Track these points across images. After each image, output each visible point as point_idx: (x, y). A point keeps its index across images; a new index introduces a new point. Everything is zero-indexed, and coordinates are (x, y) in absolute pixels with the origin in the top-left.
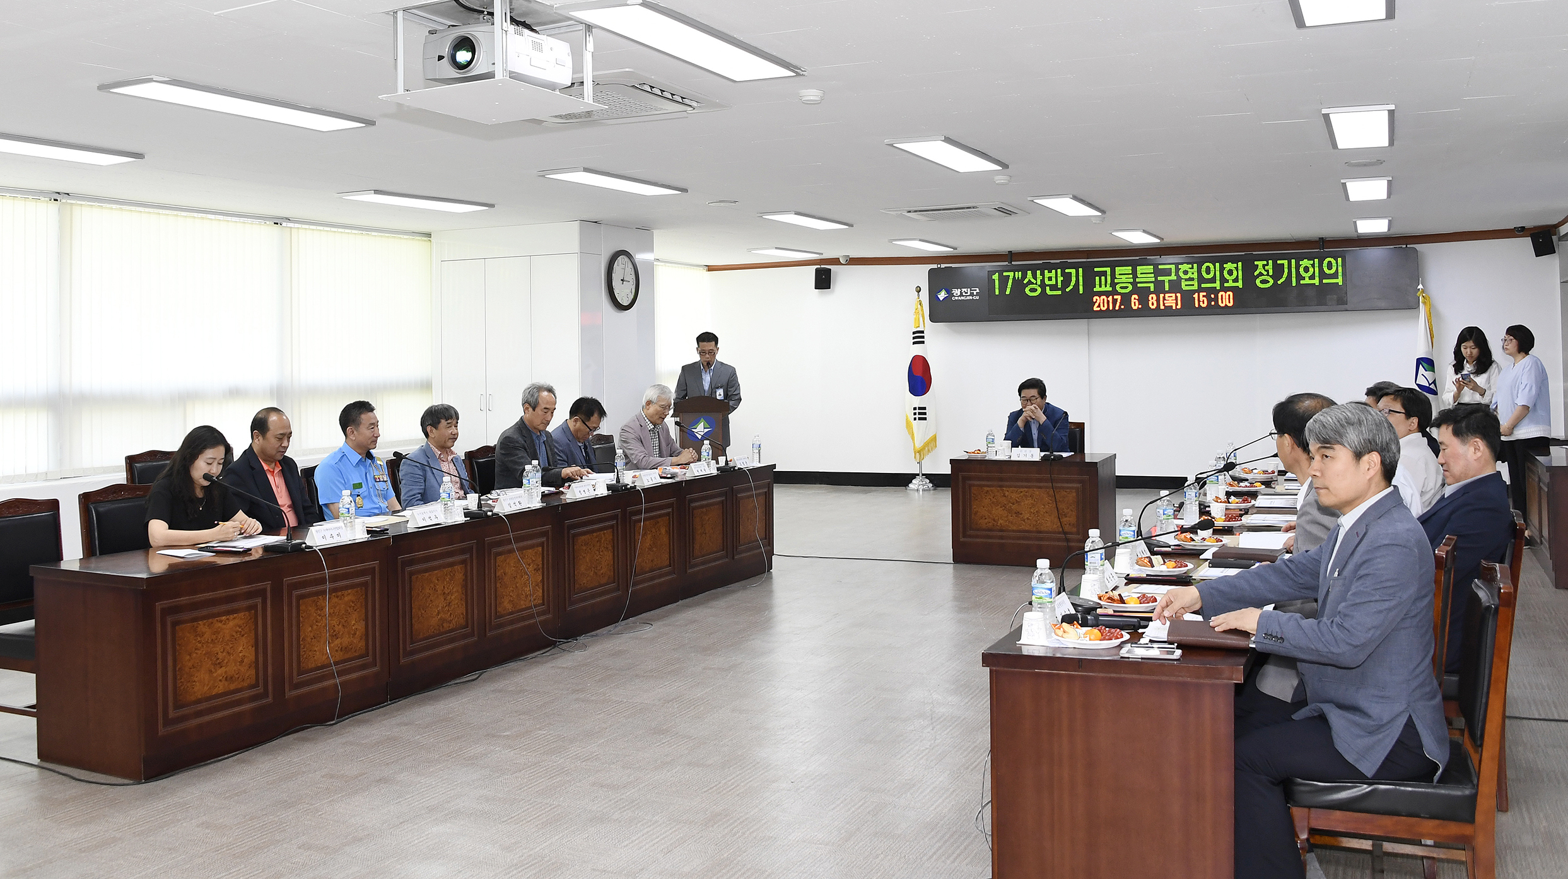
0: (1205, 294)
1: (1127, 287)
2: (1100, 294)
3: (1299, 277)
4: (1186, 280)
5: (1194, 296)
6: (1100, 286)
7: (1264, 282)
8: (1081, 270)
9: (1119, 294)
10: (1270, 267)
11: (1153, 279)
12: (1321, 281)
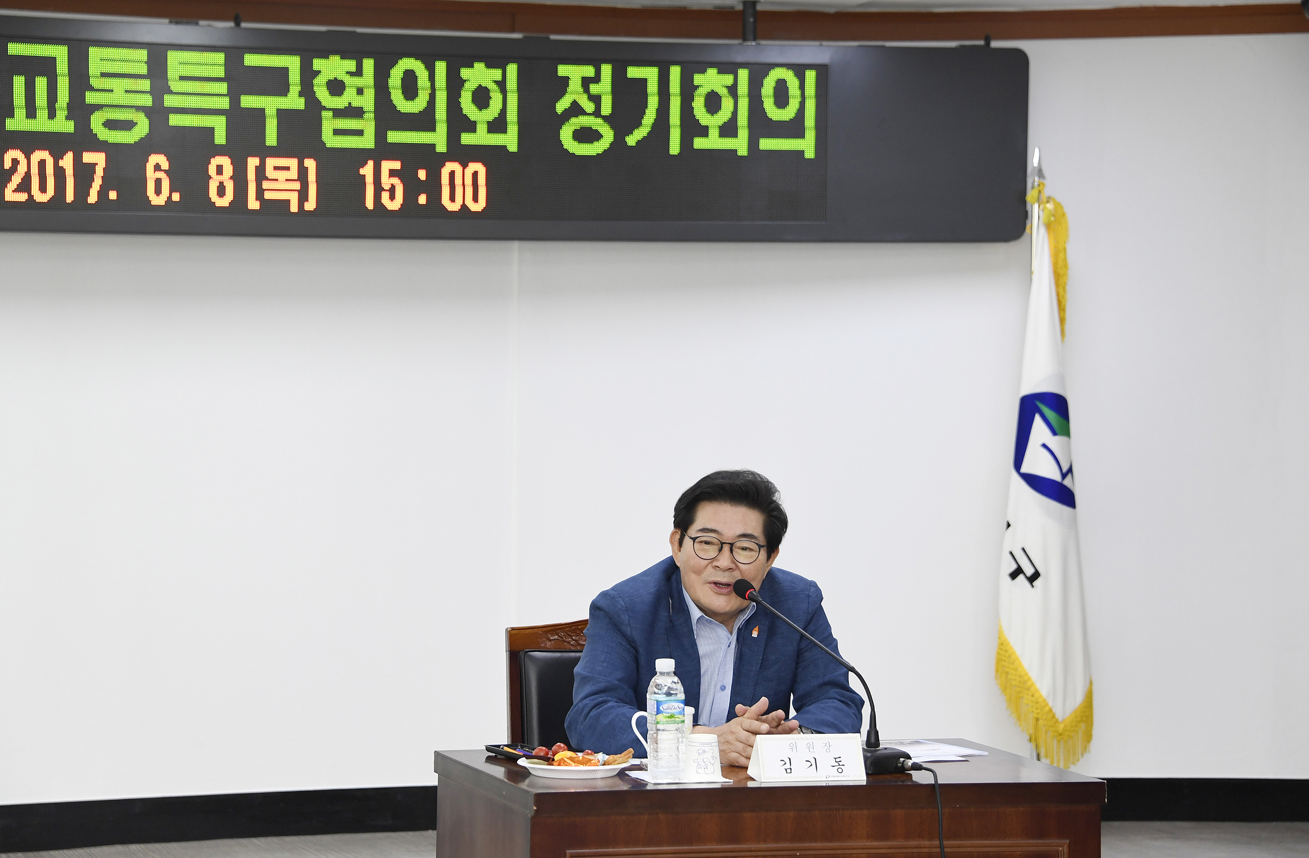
0: (397, 165)
1: (128, 125)
2: (28, 142)
3: (692, 128)
4: (338, 113)
5: (362, 171)
6: (31, 112)
7: (586, 135)
9: (97, 145)
10: (604, 87)
11: (224, 103)
12: (753, 141)
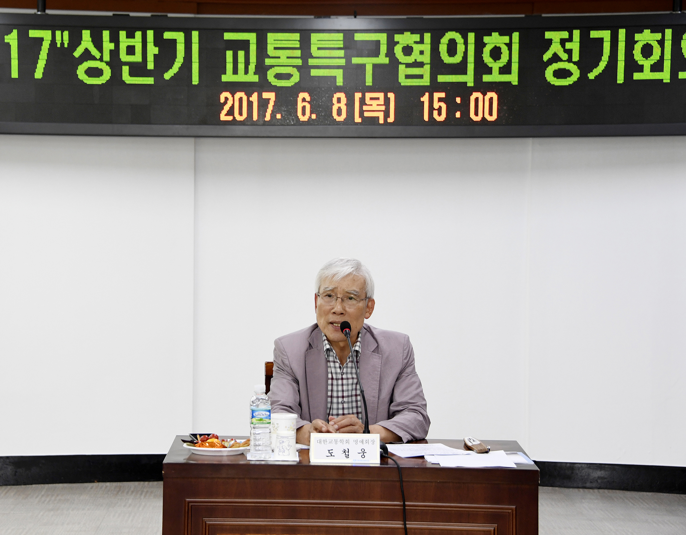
0: (443, 95)
1: (288, 76)
2: (233, 87)
3: (632, 66)
4: (408, 65)
5: (422, 99)
8: (195, 35)
9: (271, 88)
10: (575, 46)
11: (342, 62)
12: (674, 74)
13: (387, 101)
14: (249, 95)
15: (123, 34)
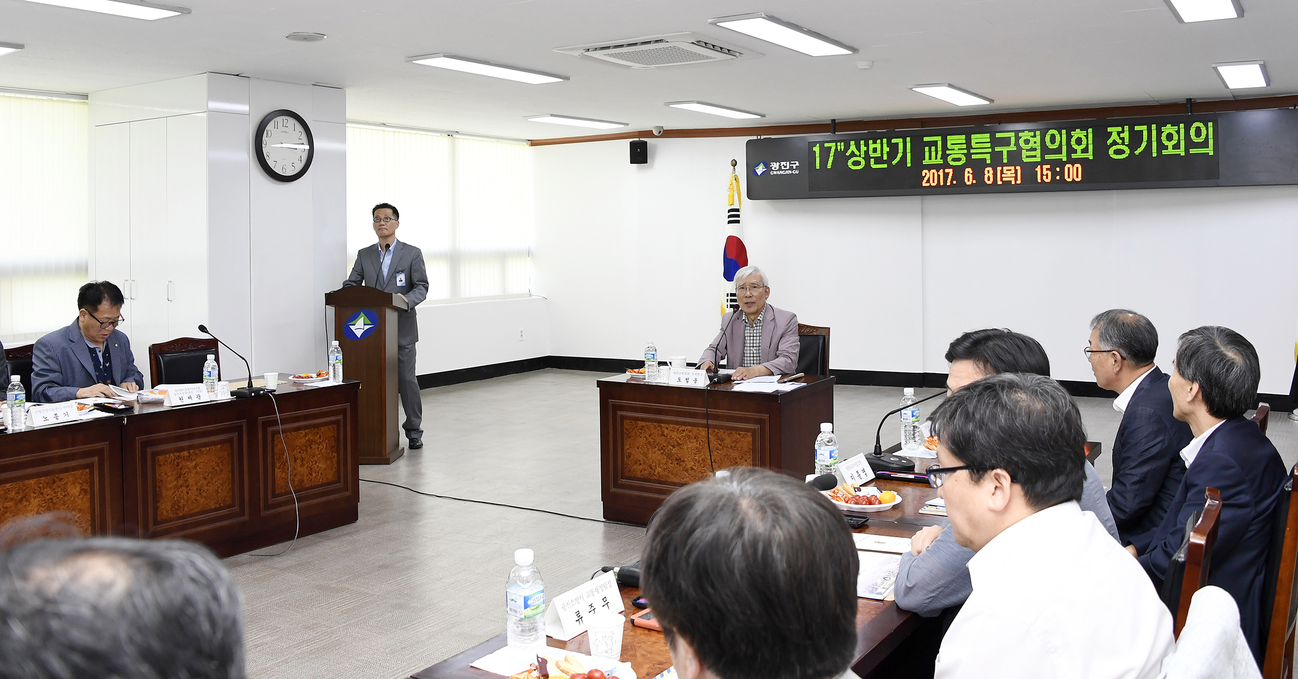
0: (1048, 166)
1: (959, 160)
2: (929, 167)
3: (1161, 146)
4: (1027, 150)
5: (1036, 169)
7: (1119, 152)
8: (908, 139)
9: (950, 167)
10: (1126, 135)
11: (990, 150)
12: (1187, 150)
13: (1016, 171)
14: (938, 171)
15: (871, 142)
